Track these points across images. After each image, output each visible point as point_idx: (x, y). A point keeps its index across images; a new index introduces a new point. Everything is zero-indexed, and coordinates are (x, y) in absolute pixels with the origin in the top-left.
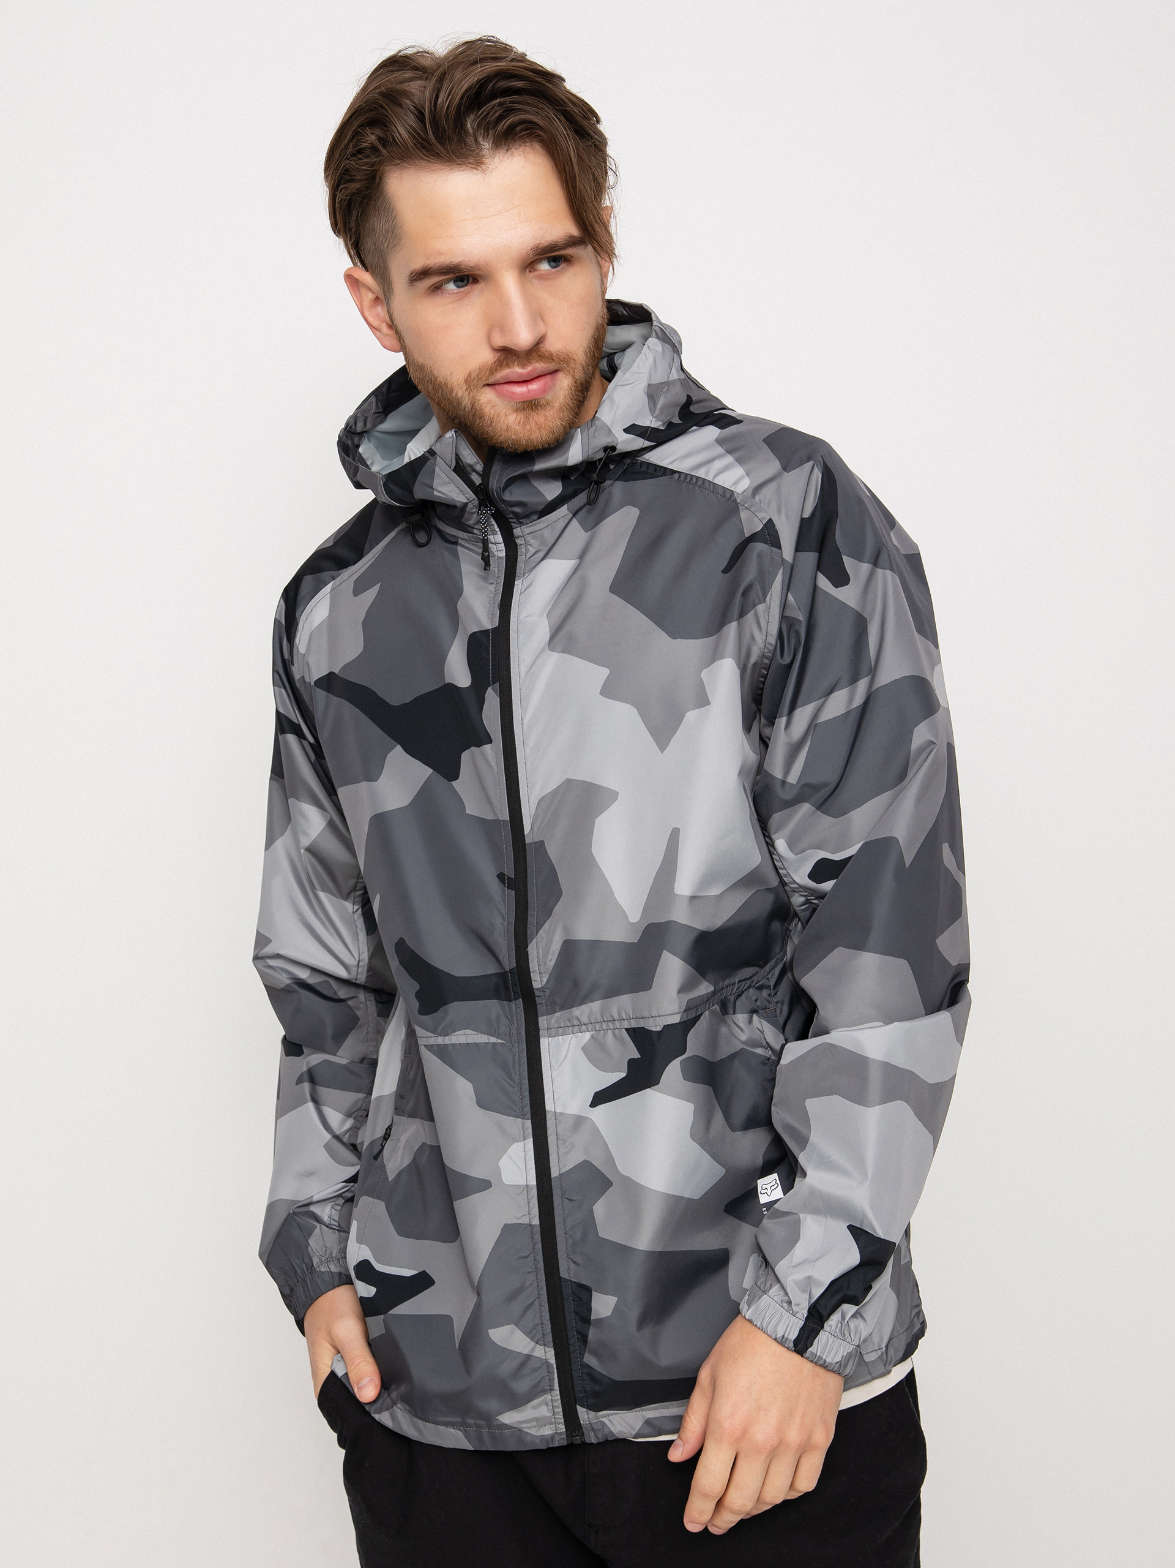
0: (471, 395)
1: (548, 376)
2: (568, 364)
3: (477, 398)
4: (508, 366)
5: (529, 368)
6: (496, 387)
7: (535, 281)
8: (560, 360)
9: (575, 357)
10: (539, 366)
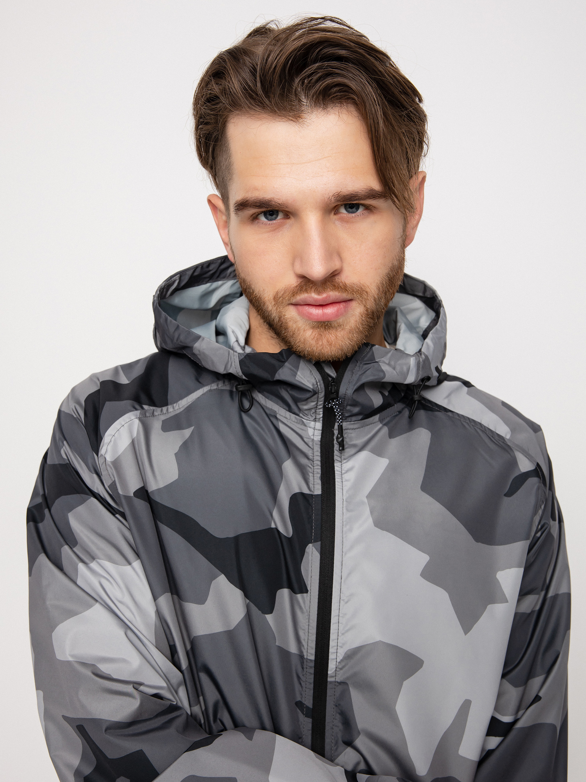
0: (278, 310)
1: (342, 303)
2: (361, 295)
3: (284, 314)
4: (306, 291)
5: (324, 295)
6: (298, 306)
7: (337, 223)
8: (353, 291)
9: (368, 290)
10: (333, 294)
